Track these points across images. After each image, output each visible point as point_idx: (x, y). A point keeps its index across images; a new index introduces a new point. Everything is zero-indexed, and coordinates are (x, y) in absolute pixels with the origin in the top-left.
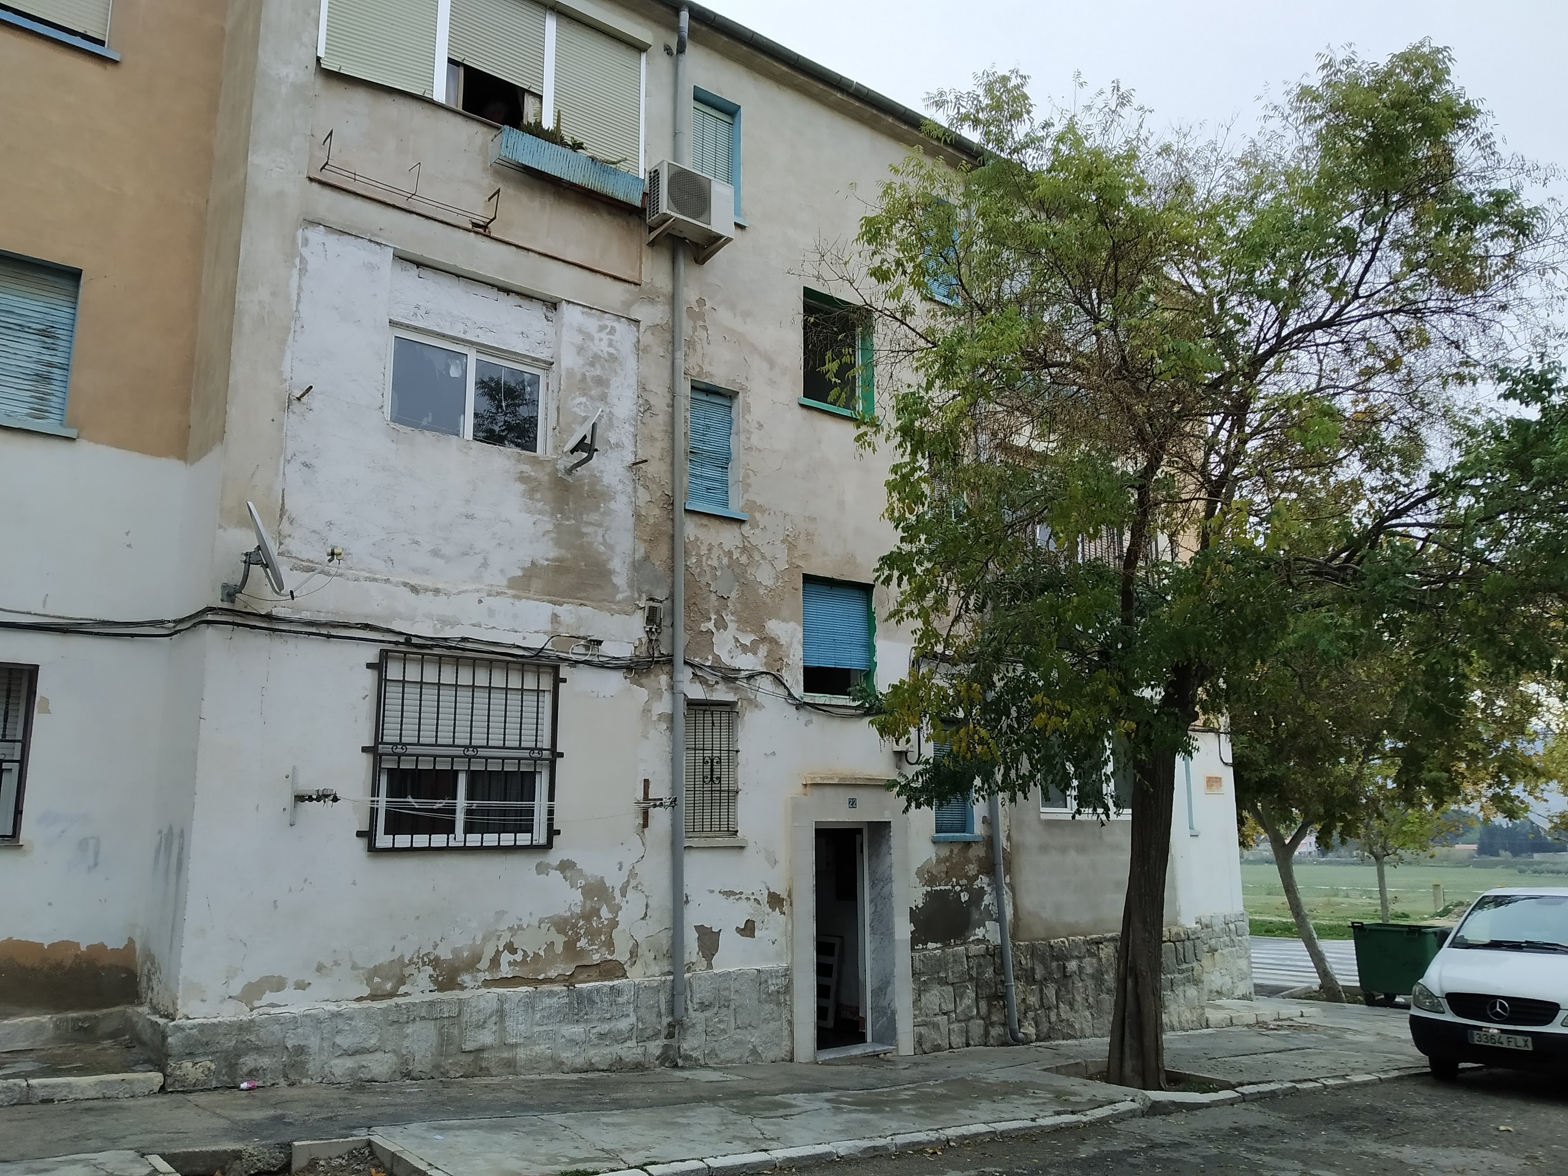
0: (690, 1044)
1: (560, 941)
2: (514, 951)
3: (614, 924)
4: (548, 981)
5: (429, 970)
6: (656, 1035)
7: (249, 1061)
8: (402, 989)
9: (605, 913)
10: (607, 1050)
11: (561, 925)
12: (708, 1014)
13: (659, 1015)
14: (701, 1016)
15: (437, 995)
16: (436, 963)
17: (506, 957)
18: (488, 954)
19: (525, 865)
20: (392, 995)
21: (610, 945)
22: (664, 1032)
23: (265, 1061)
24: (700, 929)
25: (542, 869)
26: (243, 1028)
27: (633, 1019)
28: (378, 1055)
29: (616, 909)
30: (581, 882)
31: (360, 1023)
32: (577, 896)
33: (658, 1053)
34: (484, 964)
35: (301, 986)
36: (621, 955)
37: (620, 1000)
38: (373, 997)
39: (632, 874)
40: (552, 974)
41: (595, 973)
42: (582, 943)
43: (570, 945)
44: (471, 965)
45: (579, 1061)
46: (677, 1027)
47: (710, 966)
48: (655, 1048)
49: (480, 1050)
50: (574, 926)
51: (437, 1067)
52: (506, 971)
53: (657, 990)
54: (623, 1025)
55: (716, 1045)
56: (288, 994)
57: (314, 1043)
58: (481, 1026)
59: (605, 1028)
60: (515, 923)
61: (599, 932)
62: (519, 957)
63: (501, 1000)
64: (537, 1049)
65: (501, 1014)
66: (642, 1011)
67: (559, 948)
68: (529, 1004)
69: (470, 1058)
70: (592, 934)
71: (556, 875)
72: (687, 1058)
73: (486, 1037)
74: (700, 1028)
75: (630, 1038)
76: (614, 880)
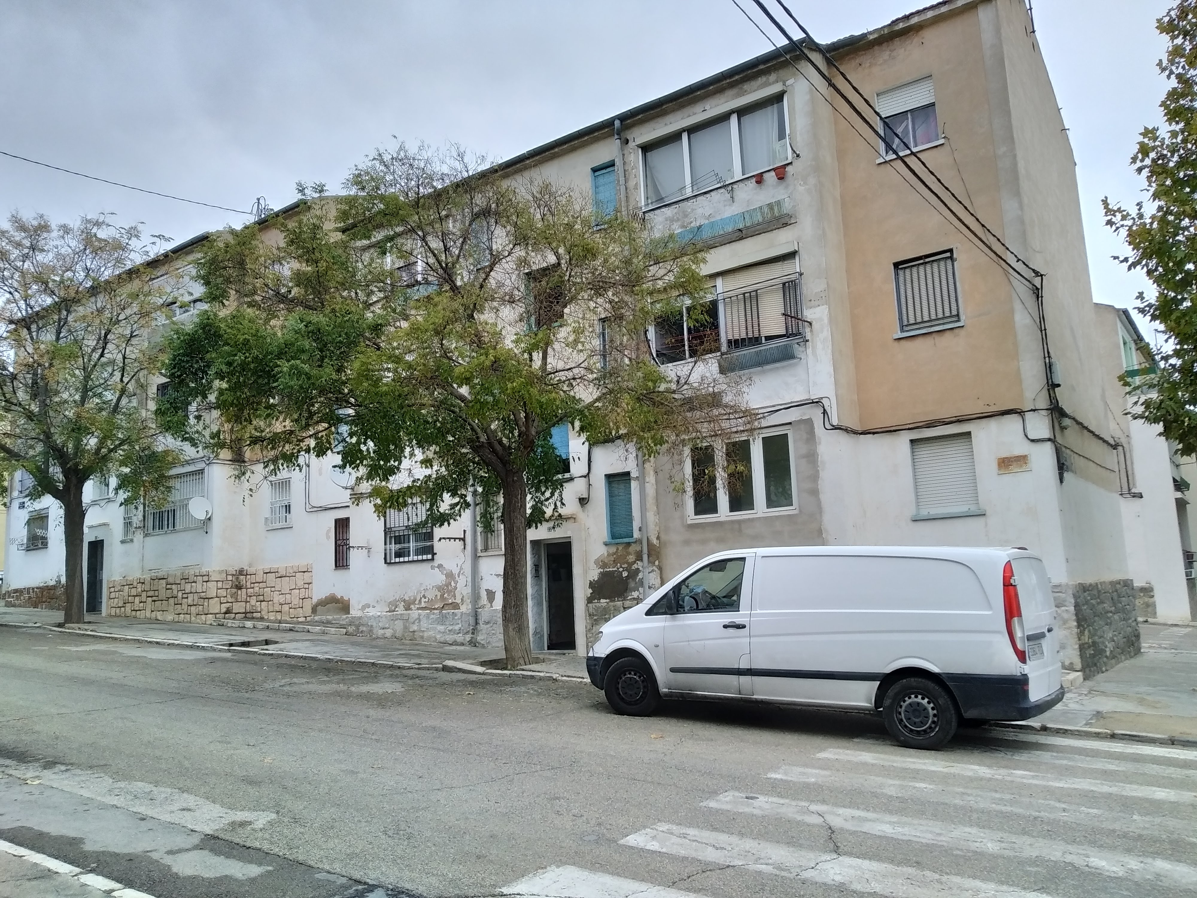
0: (480, 638)
1: (439, 594)
2: (425, 598)
3: (456, 588)
4: (434, 609)
5: (403, 603)
6: (467, 633)
7: (361, 628)
8: (397, 609)
9: (453, 584)
10: (451, 637)
11: (439, 588)
12: (488, 626)
13: (469, 625)
14: (486, 627)
15: (405, 612)
16: (404, 601)
17: (423, 600)
18: (418, 599)
19: (426, 566)
20: (394, 611)
21: (455, 596)
22: (471, 632)
23: (364, 629)
24: (487, 590)
25: (433, 568)
26: (360, 618)
27: (460, 626)
28: (389, 630)
29: (457, 582)
30: (445, 572)
31: (384, 619)
32: (444, 577)
33: (468, 640)
34: (417, 602)
35: (374, 607)
36: (458, 601)
37: (456, 618)
38: (389, 611)
39: (461, 568)
40: (436, 607)
41: (451, 607)
42: (446, 595)
43: (442, 596)
44: (414, 603)
45: (442, 640)
46: (474, 631)
47: (492, 606)
48: (468, 637)
49: (414, 632)
50: (443, 589)
51: (403, 635)
52: (423, 605)
53: (468, 615)
54: (457, 627)
55: (491, 640)
56: (370, 609)
57: (374, 624)
58: (414, 623)
59: (450, 628)
60: (425, 588)
61: (451, 591)
62: (427, 600)
63: (419, 615)
64: (430, 633)
65: (419, 619)
66: (463, 623)
67: (439, 597)
68: (428, 617)
69: (412, 634)
70: (449, 592)
71: (436, 569)
72: (479, 643)
73: (415, 627)
74: (484, 632)
75: (459, 633)
76: (456, 571)
